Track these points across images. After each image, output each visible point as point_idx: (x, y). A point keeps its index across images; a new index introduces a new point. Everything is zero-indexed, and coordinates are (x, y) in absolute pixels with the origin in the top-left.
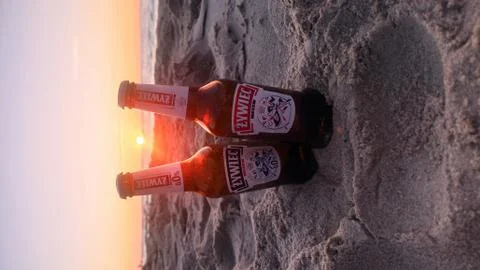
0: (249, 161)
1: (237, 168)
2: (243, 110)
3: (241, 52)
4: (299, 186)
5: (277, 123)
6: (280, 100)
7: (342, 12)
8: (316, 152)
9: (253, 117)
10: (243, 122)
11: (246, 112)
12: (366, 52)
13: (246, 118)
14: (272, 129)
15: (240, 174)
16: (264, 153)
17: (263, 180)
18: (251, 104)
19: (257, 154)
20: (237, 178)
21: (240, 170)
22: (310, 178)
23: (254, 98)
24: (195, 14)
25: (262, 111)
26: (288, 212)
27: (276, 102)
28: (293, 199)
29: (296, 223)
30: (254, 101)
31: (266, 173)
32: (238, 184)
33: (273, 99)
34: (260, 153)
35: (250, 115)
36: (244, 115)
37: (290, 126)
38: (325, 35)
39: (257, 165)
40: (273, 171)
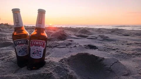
0: (23, 46)
1: (21, 43)
2: (37, 43)
3: (63, 46)
4: (16, 63)
5: (33, 53)
6: (40, 54)
7: (63, 68)
8: (26, 67)
9: (35, 46)
10: (33, 43)
11: (36, 44)
12: (50, 76)
13: (34, 44)
14: (32, 52)
15: (19, 44)
16: (26, 51)
17: (18, 51)
18: (39, 45)
19: (26, 49)
20: (18, 43)
21: (20, 44)
22: (19, 66)
23: (41, 46)
24: (78, 36)
25: (37, 48)
26: (9, 60)
27: (40, 53)
28: (13, 61)
29: (4, 62)
30: (40, 46)
31: (19, 52)
32: (16, 43)
33: (41, 52)
34: (26, 50)
35: (36, 45)
36: (35, 43)
37: (32, 57)
38: (58, 65)
39: (22, 49)
40: (20, 54)
